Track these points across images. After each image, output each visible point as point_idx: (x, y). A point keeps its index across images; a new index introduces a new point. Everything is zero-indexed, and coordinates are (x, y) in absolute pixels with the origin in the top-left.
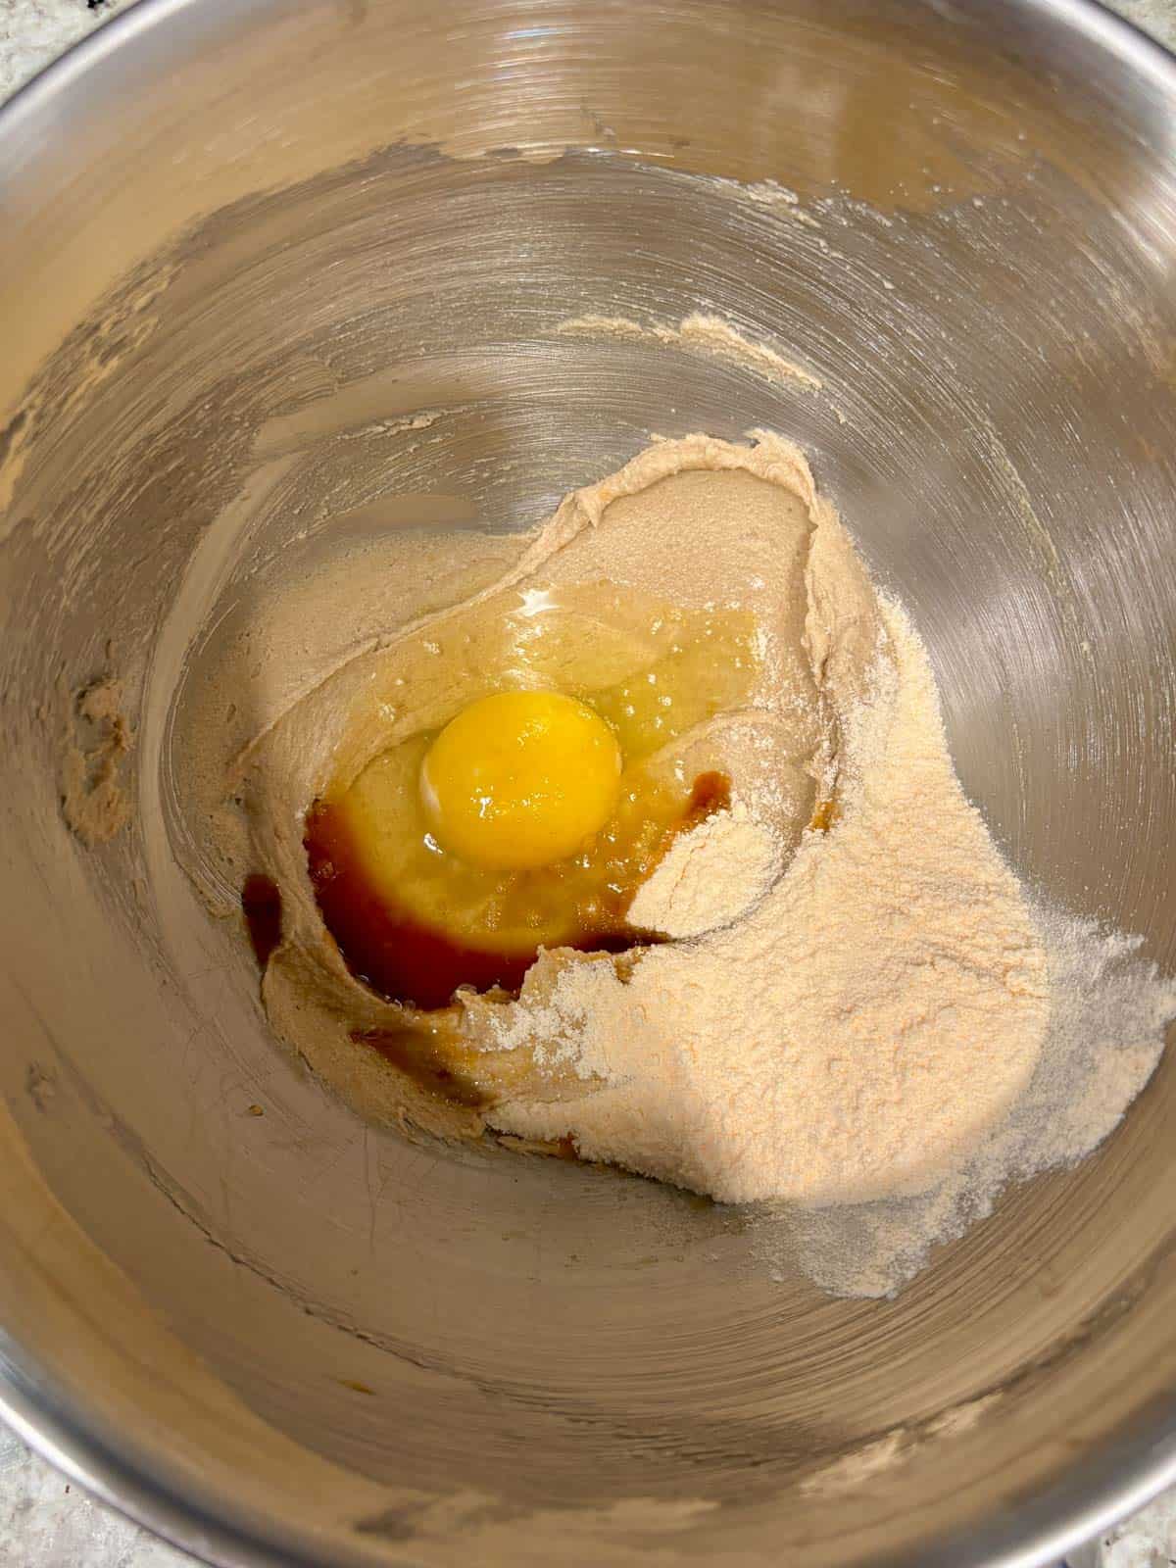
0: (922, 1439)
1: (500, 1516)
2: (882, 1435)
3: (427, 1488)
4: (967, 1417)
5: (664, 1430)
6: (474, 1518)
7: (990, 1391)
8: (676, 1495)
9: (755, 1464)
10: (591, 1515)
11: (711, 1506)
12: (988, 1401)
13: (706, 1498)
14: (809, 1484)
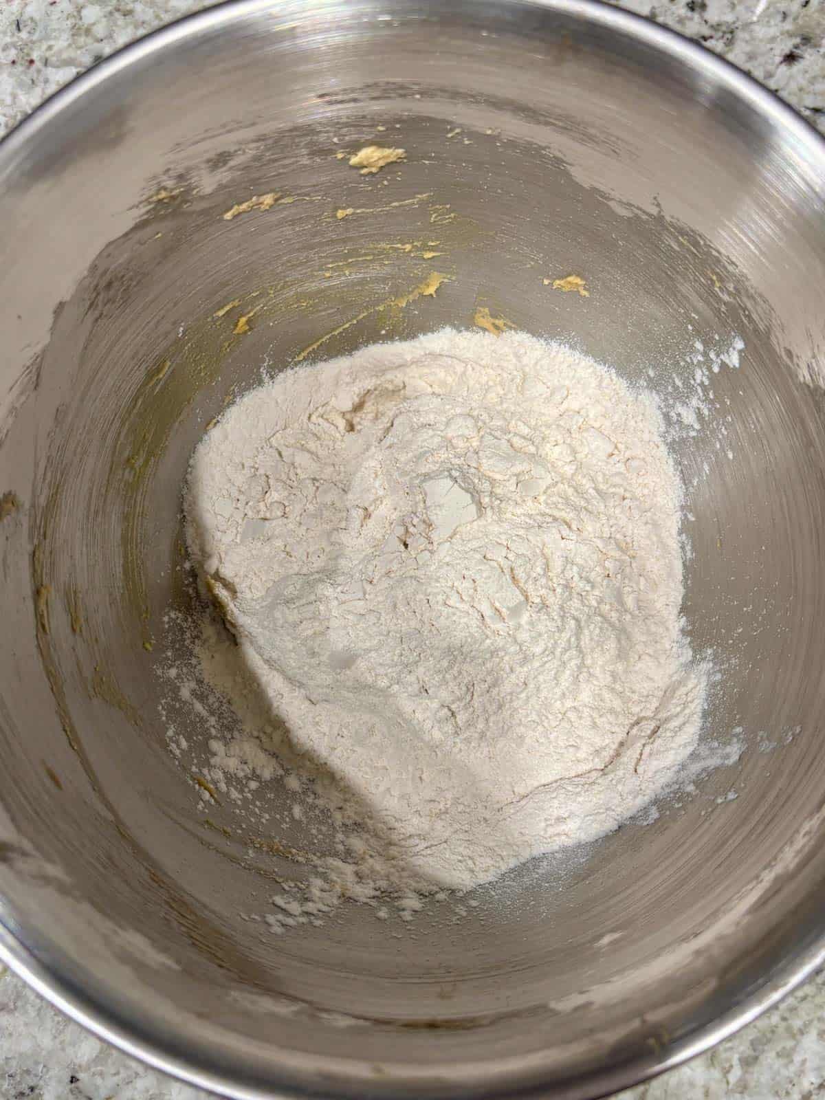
0: (313, 1017)
1: (63, 890)
2: (294, 999)
3: (38, 848)
4: (344, 1022)
5: (193, 917)
6: (46, 880)
7: (366, 1019)
8: (165, 950)
9: (221, 966)
10: (109, 924)
11: (176, 967)
12: (361, 1022)
13: (178, 962)
14: (235, 994)
